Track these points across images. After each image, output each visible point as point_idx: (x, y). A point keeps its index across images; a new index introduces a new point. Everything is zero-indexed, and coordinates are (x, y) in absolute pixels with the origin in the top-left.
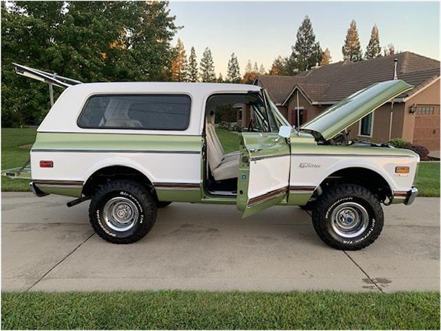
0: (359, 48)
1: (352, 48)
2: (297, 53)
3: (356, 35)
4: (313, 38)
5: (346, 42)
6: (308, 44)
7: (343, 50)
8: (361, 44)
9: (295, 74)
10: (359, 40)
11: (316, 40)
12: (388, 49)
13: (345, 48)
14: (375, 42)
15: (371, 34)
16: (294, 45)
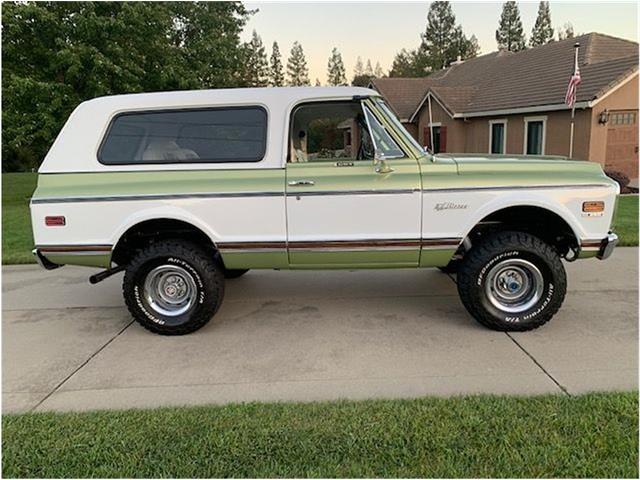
0: (521, 31)
1: (510, 32)
2: (429, 43)
3: (515, 11)
4: (452, 20)
5: (502, 24)
6: (445, 29)
7: (498, 36)
8: (523, 26)
9: (428, 74)
10: (521, 20)
11: (457, 23)
12: (564, 30)
13: (500, 32)
14: (544, 21)
15: (538, 9)
16: (424, 32)
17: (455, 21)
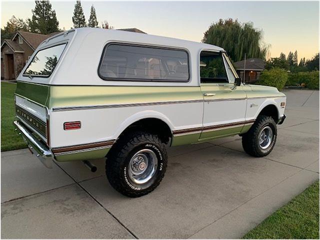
0: (84, 20)
1: (79, 19)
2: (37, 16)
3: (81, 10)
4: (50, 6)
5: (75, 14)
6: (46, 10)
7: (73, 20)
8: (85, 18)
9: (36, 32)
10: (84, 14)
11: (53, 9)
12: (104, 24)
13: (74, 18)
14: (94, 17)
15: (90, 11)
16: (34, 9)
17: (52, 8)
